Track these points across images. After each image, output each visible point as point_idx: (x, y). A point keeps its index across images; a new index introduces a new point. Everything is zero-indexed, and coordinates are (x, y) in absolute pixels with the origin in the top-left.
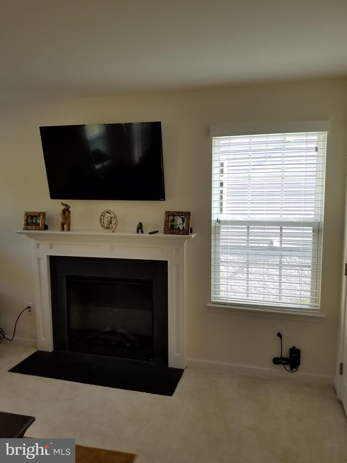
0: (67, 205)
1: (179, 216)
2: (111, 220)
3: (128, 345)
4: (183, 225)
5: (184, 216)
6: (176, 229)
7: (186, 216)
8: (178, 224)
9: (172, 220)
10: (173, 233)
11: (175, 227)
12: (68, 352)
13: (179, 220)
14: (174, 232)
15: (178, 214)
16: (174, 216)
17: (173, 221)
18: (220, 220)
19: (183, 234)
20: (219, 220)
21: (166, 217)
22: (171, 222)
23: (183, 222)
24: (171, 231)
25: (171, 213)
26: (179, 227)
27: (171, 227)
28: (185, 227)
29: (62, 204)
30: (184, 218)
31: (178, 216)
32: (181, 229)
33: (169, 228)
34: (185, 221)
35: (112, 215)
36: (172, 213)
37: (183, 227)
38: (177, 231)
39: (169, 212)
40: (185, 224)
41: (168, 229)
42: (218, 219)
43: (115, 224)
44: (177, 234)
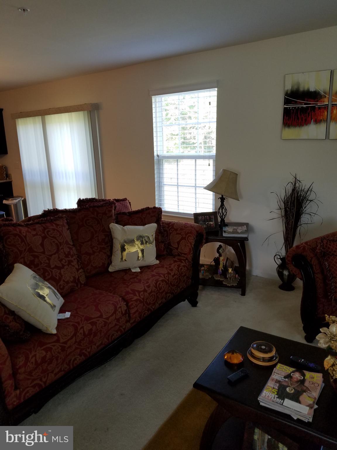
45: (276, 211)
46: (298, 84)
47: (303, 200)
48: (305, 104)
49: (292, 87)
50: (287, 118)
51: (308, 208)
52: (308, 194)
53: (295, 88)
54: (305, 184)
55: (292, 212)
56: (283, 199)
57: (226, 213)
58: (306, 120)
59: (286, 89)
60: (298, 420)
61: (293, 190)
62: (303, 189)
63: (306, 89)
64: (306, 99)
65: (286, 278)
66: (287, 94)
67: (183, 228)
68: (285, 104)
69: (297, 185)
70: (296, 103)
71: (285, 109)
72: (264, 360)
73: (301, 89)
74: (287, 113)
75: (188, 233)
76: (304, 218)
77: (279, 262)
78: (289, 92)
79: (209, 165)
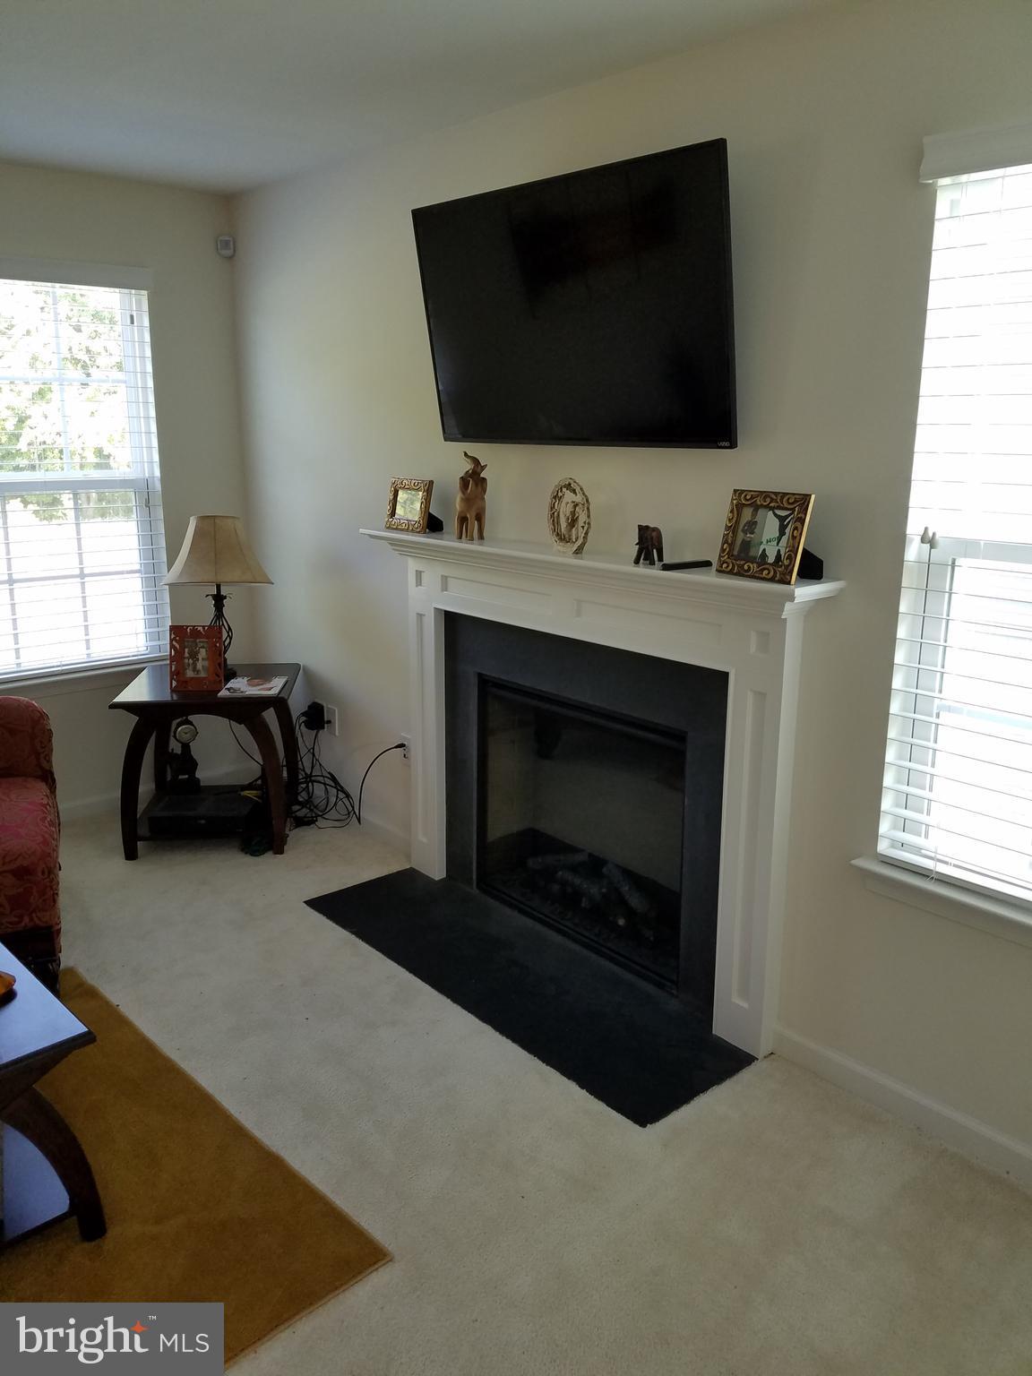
0: (476, 461)
1: (772, 509)
2: (573, 513)
3: (621, 922)
4: (778, 544)
5: (787, 509)
6: (753, 560)
7: (793, 510)
8: (765, 542)
9: (748, 522)
10: (741, 573)
11: (752, 553)
12: (475, 890)
13: (770, 526)
14: (746, 567)
15: (768, 500)
16: (757, 508)
17: (751, 526)
18: (934, 534)
19: (772, 580)
20: (931, 535)
21: (732, 511)
22: (743, 531)
23: (782, 533)
24: (738, 566)
25: (748, 497)
26: (764, 550)
27: (740, 552)
28: (782, 553)
29: (466, 454)
30: (787, 517)
31: (768, 507)
32: (771, 559)
33: (735, 553)
34: (787, 531)
35: (578, 498)
36: (752, 498)
37: (779, 550)
38: (754, 567)
39: (743, 491)
40: (784, 539)
41: (730, 555)
42: (926, 529)
43: (583, 527)
44: (753, 577)
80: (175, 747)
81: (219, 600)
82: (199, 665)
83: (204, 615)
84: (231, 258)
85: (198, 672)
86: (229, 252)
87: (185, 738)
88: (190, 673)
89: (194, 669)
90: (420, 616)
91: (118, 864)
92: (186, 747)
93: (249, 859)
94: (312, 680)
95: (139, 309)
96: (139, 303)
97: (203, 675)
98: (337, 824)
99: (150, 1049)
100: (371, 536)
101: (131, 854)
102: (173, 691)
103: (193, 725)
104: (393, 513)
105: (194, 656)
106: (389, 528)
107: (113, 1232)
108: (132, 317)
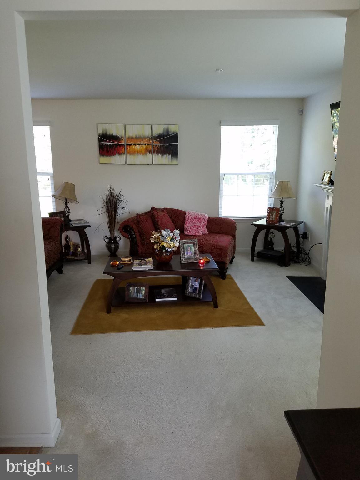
45: (101, 209)
46: (106, 130)
47: (117, 201)
48: (112, 143)
49: (103, 132)
50: (102, 150)
51: (121, 205)
52: (119, 197)
53: (104, 132)
54: (117, 191)
55: (112, 208)
56: (105, 201)
57: (70, 211)
58: (113, 153)
59: (99, 132)
60: (149, 270)
61: (111, 195)
62: (116, 194)
63: (111, 134)
64: (112, 140)
65: (113, 249)
66: (99, 135)
67: (50, 220)
68: (99, 142)
69: (112, 192)
70: (106, 141)
71: (100, 145)
72: (128, 261)
73: (108, 134)
74: (101, 147)
75: (55, 223)
76: (119, 211)
77: (107, 240)
78: (101, 134)
79: (49, 180)
80: (269, 239)
81: (282, 202)
82: (273, 217)
83: (278, 206)
84: (302, 114)
85: (273, 219)
86: (301, 113)
87: (272, 237)
88: (271, 219)
89: (272, 218)
90: (327, 208)
91: (249, 261)
92: (271, 239)
93: (279, 267)
94: (306, 226)
95: (276, 130)
96: (276, 128)
97: (274, 220)
98: (306, 265)
99: (239, 288)
100: (316, 186)
101: (252, 260)
102: (267, 223)
103: (273, 234)
104: (323, 180)
105: (272, 215)
106: (321, 184)
107: (219, 308)
108: (273, 132)
